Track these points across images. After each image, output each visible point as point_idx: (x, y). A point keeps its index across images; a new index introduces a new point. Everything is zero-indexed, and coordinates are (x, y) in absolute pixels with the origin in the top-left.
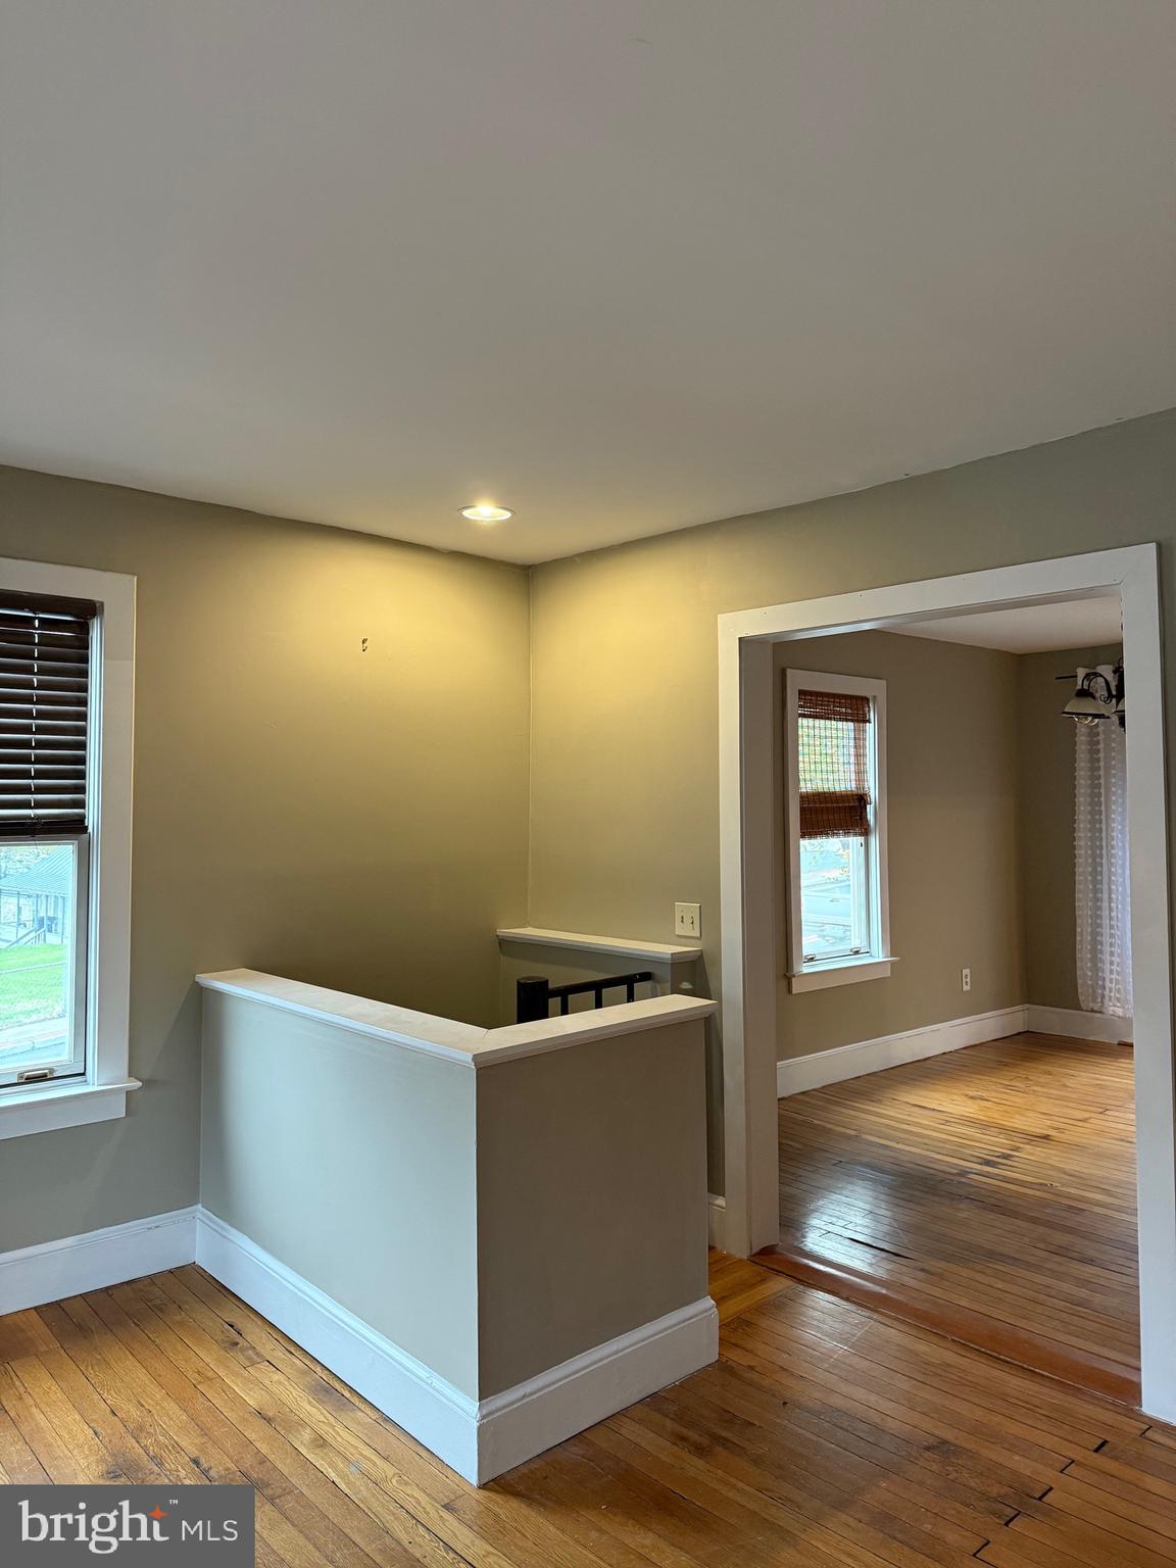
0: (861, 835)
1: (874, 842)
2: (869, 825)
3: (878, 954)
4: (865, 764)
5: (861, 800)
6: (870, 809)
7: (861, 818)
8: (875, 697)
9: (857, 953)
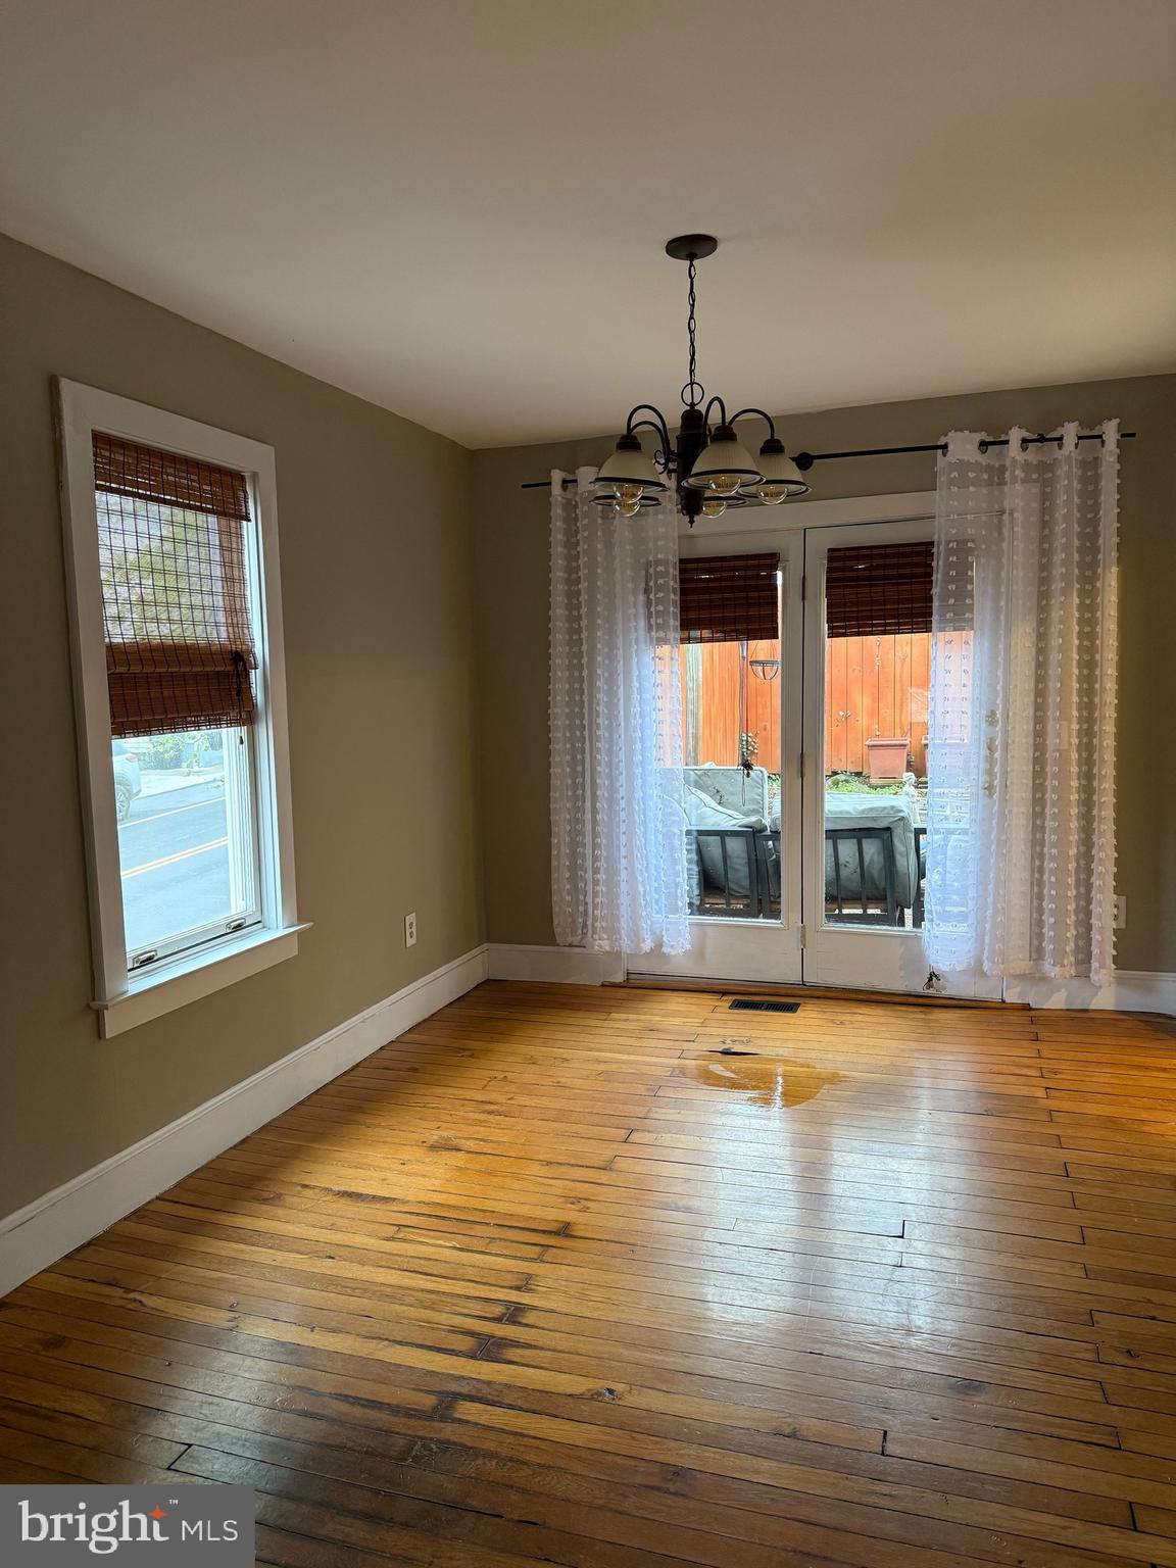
0: (239, 723)
1: (265, 734)
2: (254, 706)
3: (278, 925)
4: (243, 596)
5: (238, 660)
6: (256, 677)
7: (239, 693)
8: (255, 476)
9: (239, 927)
